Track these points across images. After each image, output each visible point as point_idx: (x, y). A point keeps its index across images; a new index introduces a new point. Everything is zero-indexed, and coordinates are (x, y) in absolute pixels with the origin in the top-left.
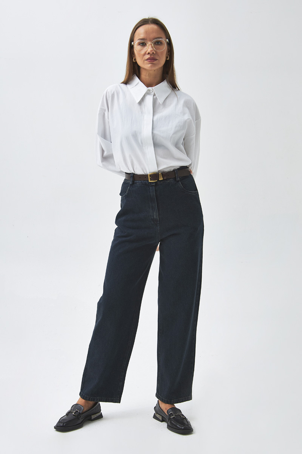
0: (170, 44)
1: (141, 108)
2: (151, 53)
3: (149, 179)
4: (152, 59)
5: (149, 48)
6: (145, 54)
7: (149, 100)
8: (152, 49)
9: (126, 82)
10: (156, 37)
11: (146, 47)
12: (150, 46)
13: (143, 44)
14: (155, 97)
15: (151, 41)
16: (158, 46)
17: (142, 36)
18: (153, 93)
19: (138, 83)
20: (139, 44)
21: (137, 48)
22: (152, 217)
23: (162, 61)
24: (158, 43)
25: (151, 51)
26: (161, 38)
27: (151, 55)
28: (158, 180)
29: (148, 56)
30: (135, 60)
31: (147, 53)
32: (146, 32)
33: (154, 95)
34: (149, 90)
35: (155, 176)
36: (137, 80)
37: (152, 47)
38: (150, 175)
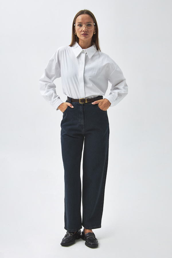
0: (96, 25)
1: (78, 60)
2: (85, 31)
3: (80, 102)
4: (85, 34)
5: (84, 28)
6: (81, 31)
7: (83, 56)
8: (85, 29)
9: (71, 46)
10: (88, 22)
11: (82, 27)
12: (84, 27)
13: (80, 25)
14: (86, 55)
15: (85, 24)
16: (89, 27)
17: (80, 21)
18: (85, 53)
19: (77, 46)
20: (78, 25)
21: (77, 27)
22: (80, 124)
23: (91, 35)
24: (89, 25)
25: (85, 30)
26: (91, 22)
27: (85, 32)
28: (85, 103)
29: (83, 33)
30: (76, 33)
31: (83, 31)
32: (82, 19)
33: (86, 54)
34: (84, 51)
35: (83, 100)
36: (77, 44)
37: (85, 28)
38: (80, 100)
